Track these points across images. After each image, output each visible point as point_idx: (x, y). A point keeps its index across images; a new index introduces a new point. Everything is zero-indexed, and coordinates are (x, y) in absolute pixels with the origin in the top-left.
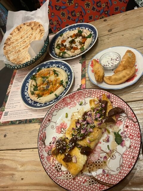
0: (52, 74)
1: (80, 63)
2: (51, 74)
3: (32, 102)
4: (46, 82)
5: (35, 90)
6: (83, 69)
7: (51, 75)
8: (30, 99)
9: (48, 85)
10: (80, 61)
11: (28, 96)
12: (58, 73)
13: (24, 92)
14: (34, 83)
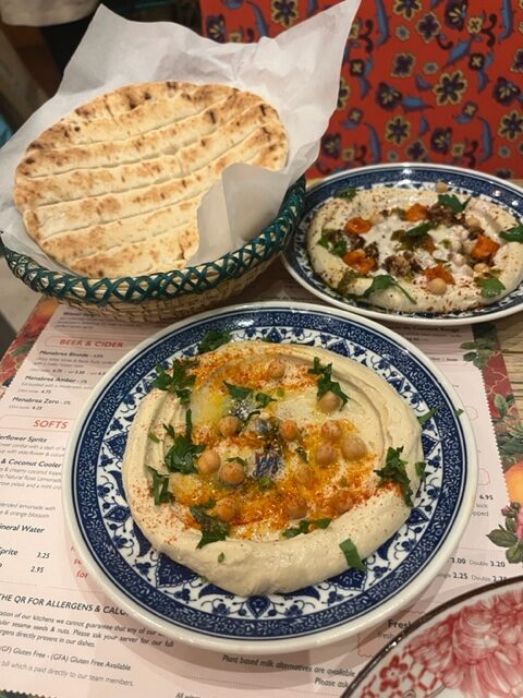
0: (295, 381)
1: (468, 357)
2: (288, 381)
3: (146, 559)
4: (253, 427)
5: (173, 468)
6: (496, 403)
7: (294, 387)
8: (129, 525)
9: (268, 448)
10: (465, 347)
11: (120, 501)
12: (344, 388)
13: (95, 463)
14: (173, 414)
